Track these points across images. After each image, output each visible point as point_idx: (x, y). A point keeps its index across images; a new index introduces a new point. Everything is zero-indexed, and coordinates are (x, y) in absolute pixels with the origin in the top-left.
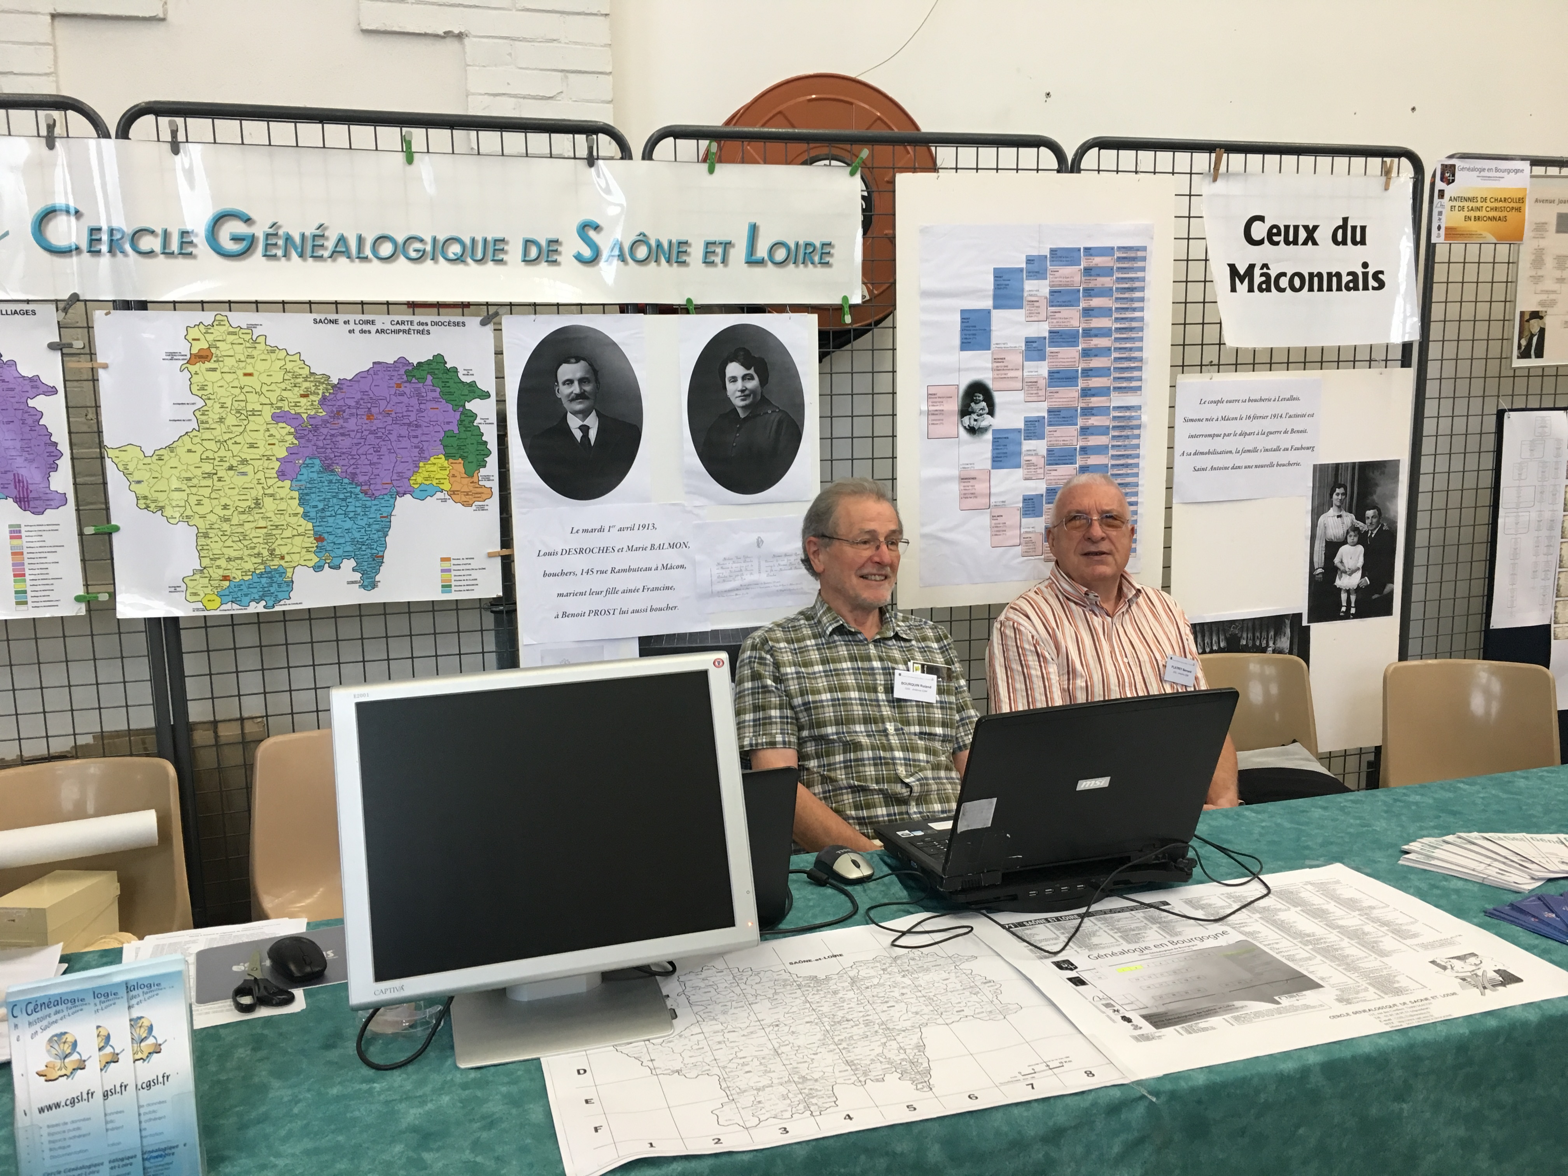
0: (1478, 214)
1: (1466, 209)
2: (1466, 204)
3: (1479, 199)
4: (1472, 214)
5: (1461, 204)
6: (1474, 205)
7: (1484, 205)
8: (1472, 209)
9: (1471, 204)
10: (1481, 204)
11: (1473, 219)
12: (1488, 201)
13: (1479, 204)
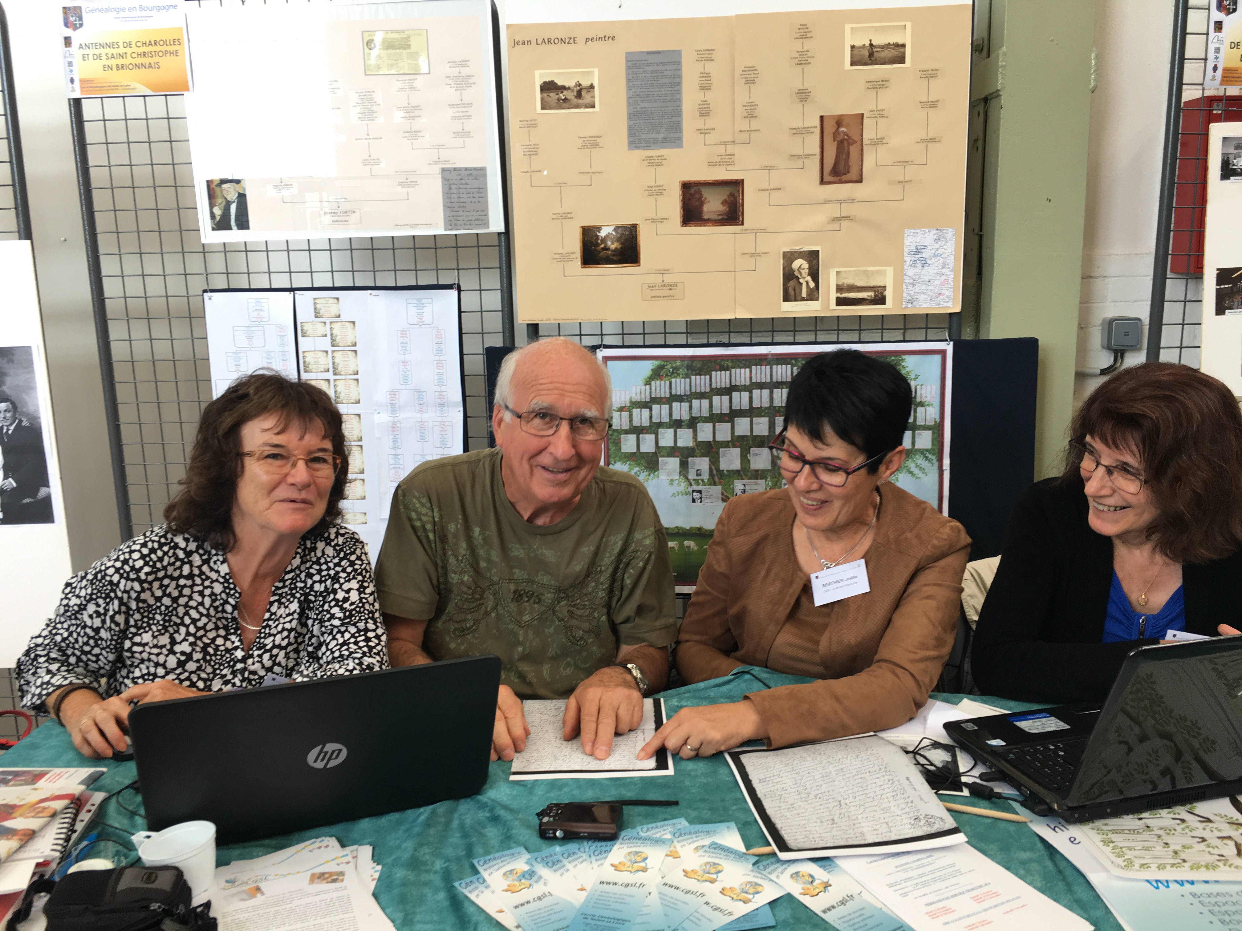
0: (120, 61)
1: (104, 57)
2: (103, 51)
3: (121, 44)
4: (113, 62)
5: (97, 52)
6: (115, 51)
7: (128, 50)
8: (113, 57)
9: (110, 51)
10: (125, 50)
11: (114, 68)
12: (133, 45)
13: (121, 50)
